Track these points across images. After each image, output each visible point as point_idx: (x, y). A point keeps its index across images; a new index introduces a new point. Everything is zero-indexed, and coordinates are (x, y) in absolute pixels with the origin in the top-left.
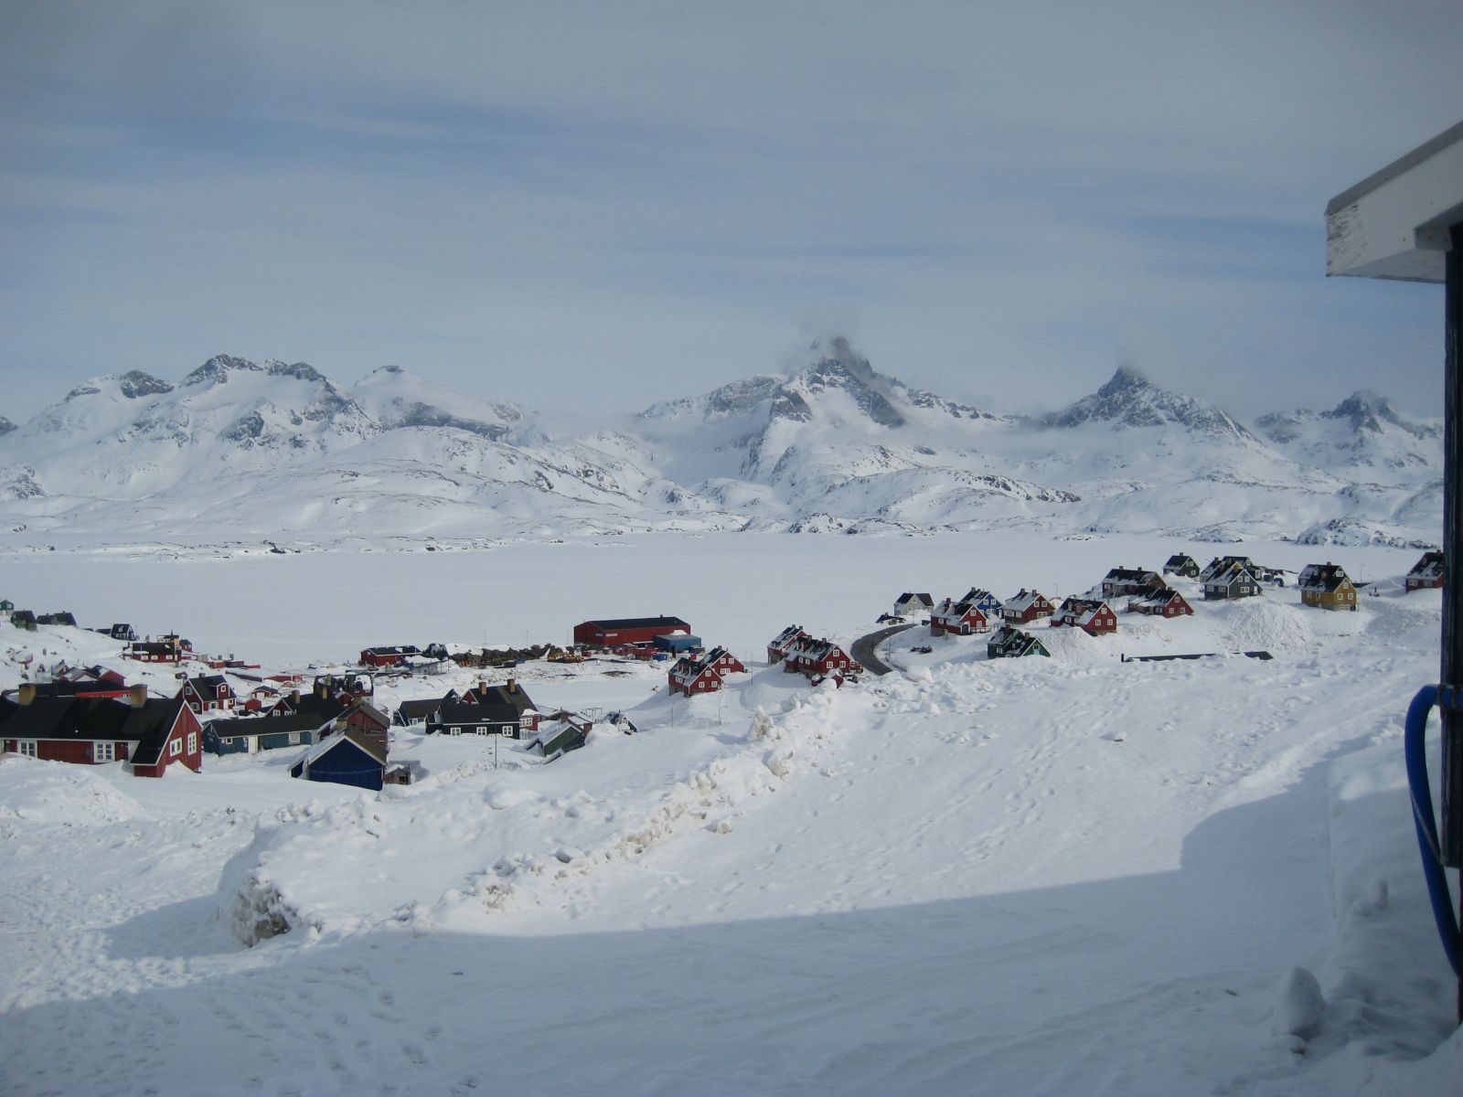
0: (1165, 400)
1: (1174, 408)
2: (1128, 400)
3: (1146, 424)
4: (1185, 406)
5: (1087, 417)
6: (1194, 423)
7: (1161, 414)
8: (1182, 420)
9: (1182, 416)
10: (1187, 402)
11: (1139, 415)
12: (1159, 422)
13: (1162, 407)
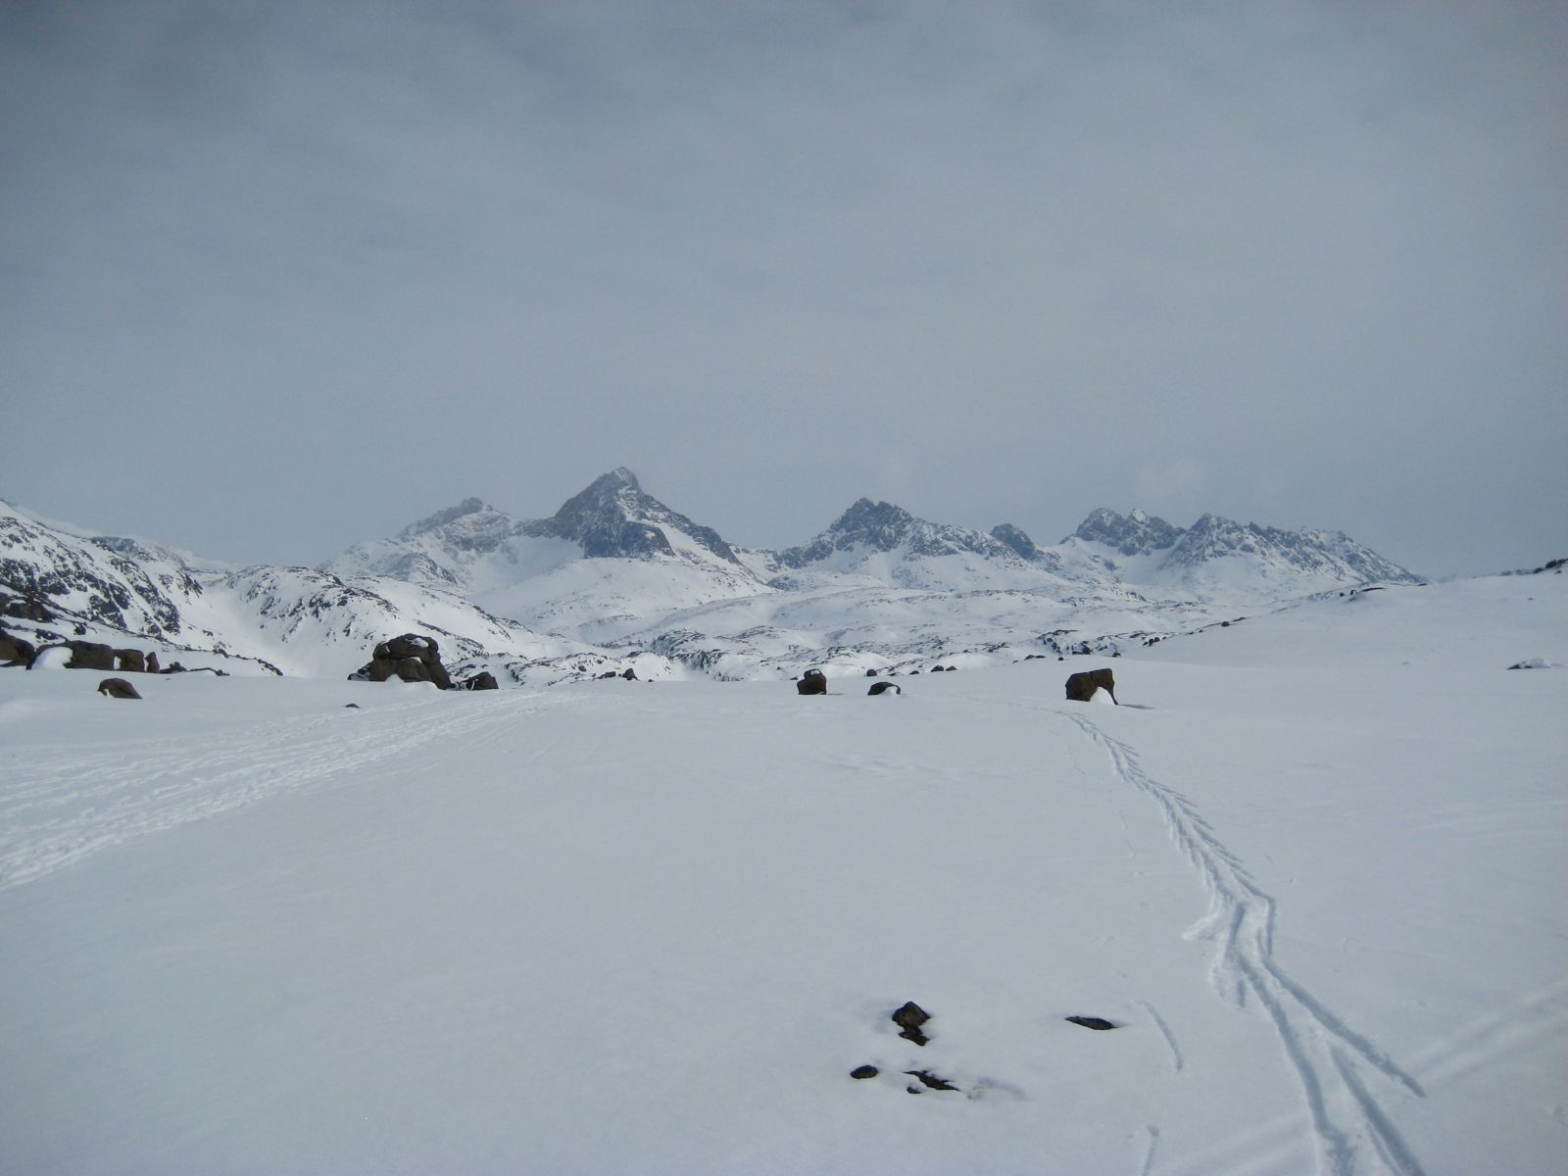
0: (949, 532)
1: (960, 539)
2: (900, 533)
3: (940, 554)
4: (970, 537)
5: (832, 550)
6: (988, 552)
7: (951, 544)
8: (972, 550)
9: (969, 545)
10: (971, 534)
11: (930, 547)
12: (951, 552)
13: (949, 539)
